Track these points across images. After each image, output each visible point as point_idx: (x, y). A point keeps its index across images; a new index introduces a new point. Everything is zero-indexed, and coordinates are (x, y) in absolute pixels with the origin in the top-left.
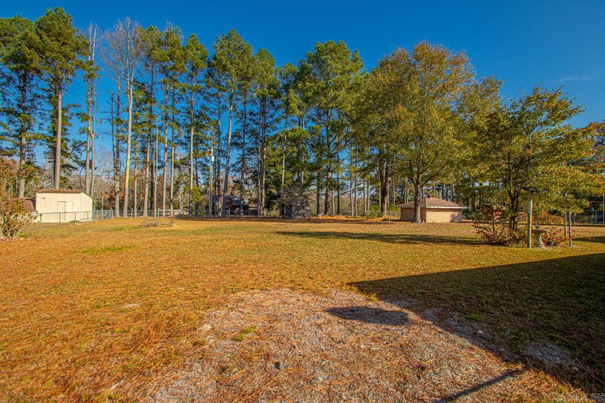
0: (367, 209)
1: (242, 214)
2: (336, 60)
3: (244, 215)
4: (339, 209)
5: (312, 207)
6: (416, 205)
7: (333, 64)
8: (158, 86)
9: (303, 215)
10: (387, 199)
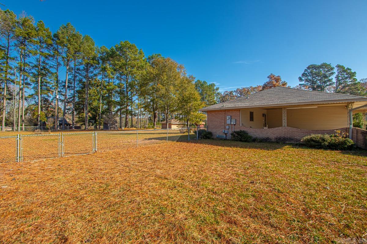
0: (147, 125)
1: (74, 128)
2: (131, 52)
3: (75, 129)
4: (132, 125)
5: (118, 125)
6: (167, 122)
7: (130, 55)
8: (13, 48)
9: (114, 128)
10: (157, 119)
